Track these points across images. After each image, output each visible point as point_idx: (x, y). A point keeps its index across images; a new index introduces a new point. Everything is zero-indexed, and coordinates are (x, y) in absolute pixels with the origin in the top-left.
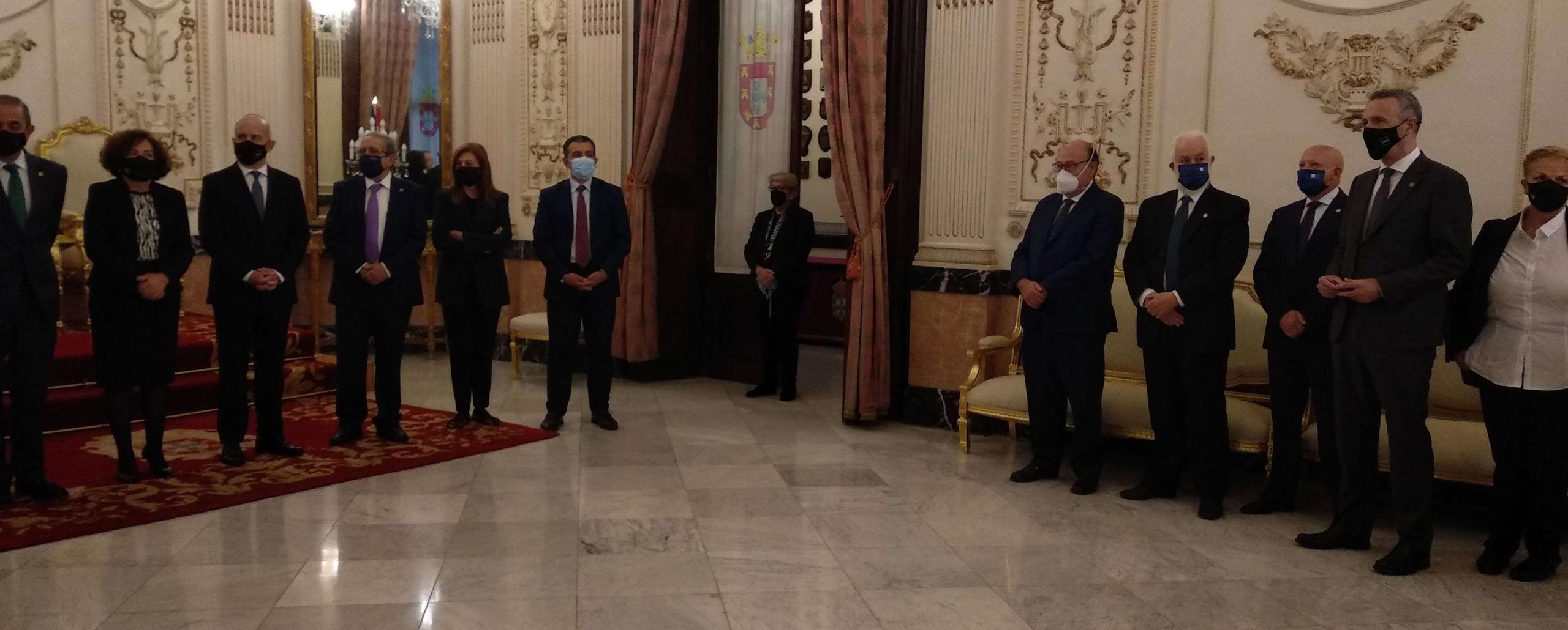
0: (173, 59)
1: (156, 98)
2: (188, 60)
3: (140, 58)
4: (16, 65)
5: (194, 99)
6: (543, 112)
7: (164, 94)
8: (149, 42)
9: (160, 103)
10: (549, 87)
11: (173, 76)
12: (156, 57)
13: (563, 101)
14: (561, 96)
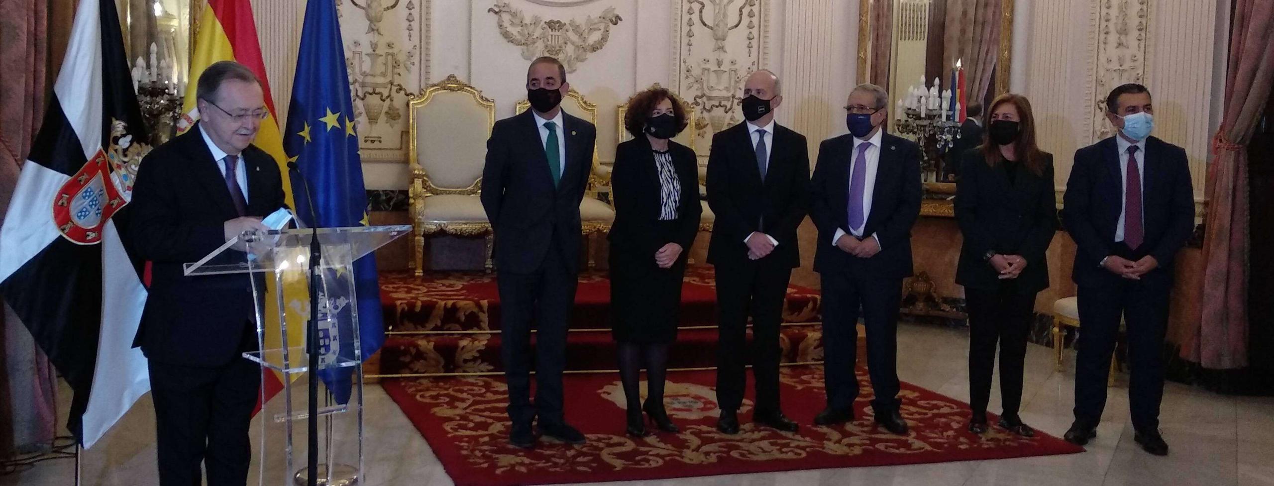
0: (736, 26)
1: (719, 64)
2: (750, 27)
3: (709, 27)
4: (604, 39)
5: (753, 64)
6: (1115, 59)
7: (726, 58)
8: (717, 11)
9: (722, 68)
10: (1123, 31)
11: (736, 41)
12: (721, 24)
13: (1139, 47)
14: (1137, 42)
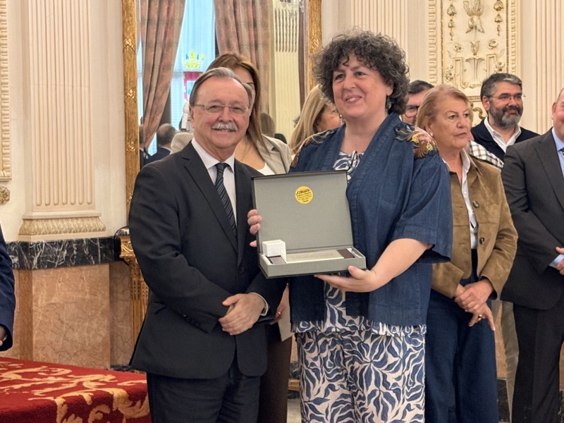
6: (466, 46)
10: (476, 11)
13: (498, 30)
14: (496, 24)
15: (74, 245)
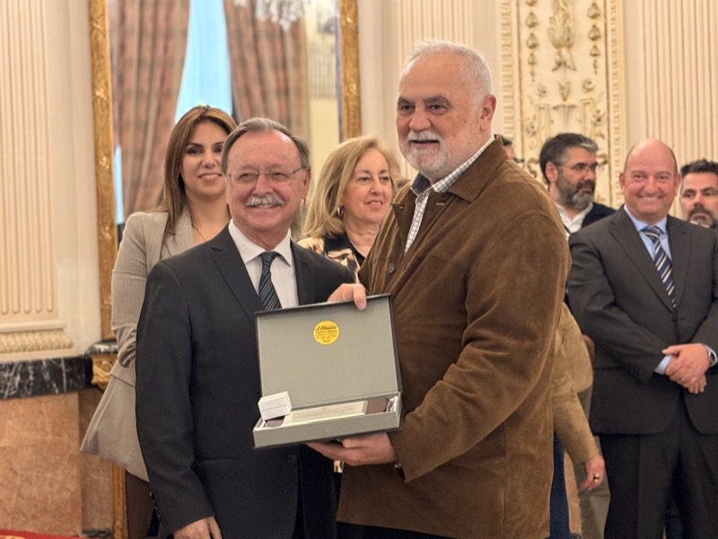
13: (595, 67)
14: (592, 60)
15: (30, 368)
